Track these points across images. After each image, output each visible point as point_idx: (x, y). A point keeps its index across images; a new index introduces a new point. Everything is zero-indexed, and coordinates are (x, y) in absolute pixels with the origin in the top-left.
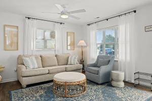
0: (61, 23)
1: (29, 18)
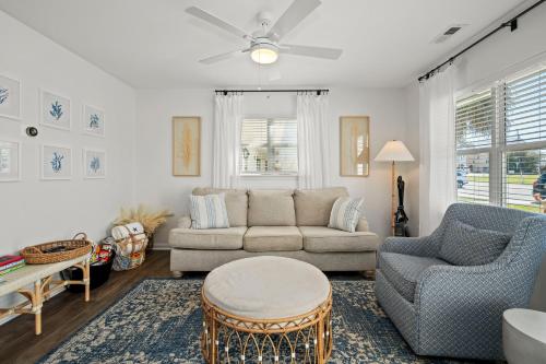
0: (319, 92)
1: (226, 93)
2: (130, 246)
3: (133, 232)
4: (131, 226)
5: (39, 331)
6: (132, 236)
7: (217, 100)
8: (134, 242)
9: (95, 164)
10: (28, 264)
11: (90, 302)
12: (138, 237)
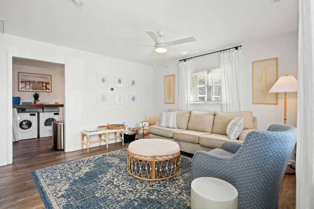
0: (236, 48)
1: (185, 60)
2: (142, 131)
3: (144, 126)
4: (144, 123)
5: (107, 148)
6: (143, 127)
7: (179, 65)
8: (143, 130)
9: (133, 99)
10: (108, 129)
11: (124, 145)
12: (145, 128)
